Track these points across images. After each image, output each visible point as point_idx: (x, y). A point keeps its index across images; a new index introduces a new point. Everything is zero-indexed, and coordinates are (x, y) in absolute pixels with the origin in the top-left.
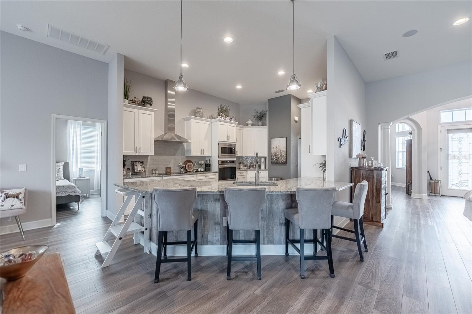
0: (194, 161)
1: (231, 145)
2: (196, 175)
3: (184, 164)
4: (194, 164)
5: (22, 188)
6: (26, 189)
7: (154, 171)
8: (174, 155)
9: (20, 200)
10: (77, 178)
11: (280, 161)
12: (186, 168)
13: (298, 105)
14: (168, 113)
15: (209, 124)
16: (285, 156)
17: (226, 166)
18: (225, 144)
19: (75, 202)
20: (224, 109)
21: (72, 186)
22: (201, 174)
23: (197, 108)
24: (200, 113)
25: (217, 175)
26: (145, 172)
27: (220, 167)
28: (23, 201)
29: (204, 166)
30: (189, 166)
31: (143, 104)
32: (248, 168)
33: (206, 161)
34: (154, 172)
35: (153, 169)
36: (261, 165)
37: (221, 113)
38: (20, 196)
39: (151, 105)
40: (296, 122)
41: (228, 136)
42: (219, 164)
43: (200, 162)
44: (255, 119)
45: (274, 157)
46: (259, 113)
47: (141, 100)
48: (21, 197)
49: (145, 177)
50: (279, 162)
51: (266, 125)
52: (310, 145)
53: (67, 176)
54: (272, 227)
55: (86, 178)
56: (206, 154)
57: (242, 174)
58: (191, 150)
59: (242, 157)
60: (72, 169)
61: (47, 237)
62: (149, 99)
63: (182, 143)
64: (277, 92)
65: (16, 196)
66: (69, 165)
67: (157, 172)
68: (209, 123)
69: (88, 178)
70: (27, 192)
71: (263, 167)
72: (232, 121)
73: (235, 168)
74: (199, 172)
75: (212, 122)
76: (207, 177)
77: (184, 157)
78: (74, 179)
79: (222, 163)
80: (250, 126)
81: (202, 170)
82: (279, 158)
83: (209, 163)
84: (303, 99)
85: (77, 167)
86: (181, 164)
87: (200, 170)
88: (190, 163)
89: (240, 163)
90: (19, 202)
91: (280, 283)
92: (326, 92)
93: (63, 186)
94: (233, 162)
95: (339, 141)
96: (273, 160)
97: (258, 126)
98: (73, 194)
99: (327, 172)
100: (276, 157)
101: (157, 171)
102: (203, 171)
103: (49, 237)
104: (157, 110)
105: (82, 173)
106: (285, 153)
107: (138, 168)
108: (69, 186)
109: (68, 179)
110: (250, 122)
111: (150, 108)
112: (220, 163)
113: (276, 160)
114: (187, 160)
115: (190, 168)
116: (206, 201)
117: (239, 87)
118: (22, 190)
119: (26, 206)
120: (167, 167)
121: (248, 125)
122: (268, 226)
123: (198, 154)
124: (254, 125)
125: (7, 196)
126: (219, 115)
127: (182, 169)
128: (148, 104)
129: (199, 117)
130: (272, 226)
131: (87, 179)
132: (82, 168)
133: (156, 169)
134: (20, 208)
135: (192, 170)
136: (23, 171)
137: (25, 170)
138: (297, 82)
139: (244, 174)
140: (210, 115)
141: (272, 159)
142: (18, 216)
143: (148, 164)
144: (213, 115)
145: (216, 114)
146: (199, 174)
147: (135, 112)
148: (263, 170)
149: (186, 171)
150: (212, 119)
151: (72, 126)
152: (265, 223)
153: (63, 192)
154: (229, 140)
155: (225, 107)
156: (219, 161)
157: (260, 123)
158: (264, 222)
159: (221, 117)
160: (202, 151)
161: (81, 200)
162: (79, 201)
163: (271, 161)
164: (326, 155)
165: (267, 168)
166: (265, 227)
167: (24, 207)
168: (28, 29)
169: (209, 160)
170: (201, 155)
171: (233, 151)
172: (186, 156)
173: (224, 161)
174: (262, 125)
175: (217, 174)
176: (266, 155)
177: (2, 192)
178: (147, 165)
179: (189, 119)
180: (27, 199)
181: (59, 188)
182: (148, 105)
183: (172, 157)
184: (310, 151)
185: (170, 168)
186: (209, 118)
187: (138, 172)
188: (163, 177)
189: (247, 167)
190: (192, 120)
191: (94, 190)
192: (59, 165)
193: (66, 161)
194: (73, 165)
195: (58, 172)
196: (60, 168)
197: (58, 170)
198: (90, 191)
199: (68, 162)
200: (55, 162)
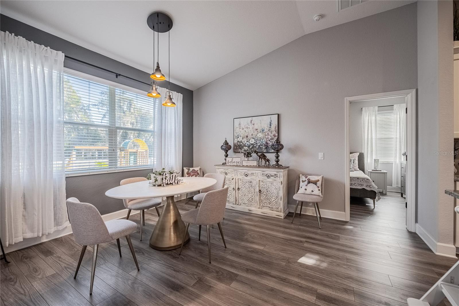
5: (320, 175)
6: (323, 176)
9: (318, 187)
10: (372, 170)
19: (371, 198)
21: (367, 179)
28: (320, 188)
38: (318, 182)
48: (319, 184)
53: (362, 167)
55: (382, 171)
60: (367, 160)
65: (315, 183)
66: (363, 155)
69: (385, 171)
70: (324, 180)
78: (369, 171)
85: (372, 158)
90: (317, 189)
93: (358, 178)
98: (368, 189)
105: (378, 166)
108: (363, 179)
109: (363, 170)
118: (320, 178)
119: (323, 194)
125: (309, 182)
131: (384, 173)
132: (378, 160)
134: (318, 195)
136: (322, 159)
137: (323, 159)
142: (317, 203)
151: (366, 114)
153: (358, 185)
161: (377, 198)
162: (375, 198)
167: (320, 194)
177: (306, 177)
180: (323, 187)
181: (354, 179)
191: (392, 186)
192: (354, 155)
193: (361, 152)
194: (367, 156)
195: (353, 162)
196: (355, 158)
197: (354, 160)
198: (387, 187)
199: (363, 152)
200: (348, 153)
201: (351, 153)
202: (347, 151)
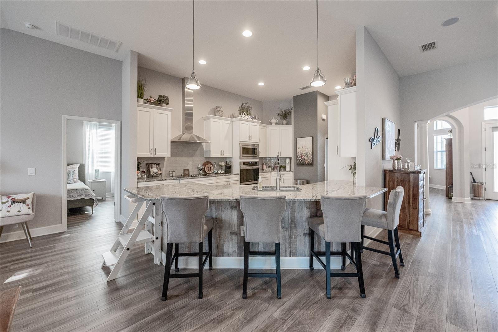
0: (214, 163)
1: (254, 145)
2: (215, 177)
3: (203, 166)
4: (213, 166)
5: (30, 193)
6: (34, 193)
7: (171, 173)
8: (192, 156)
9: (28, 205)
10: (93, 180)
11: (307, 162)
12: (205, 170)
13: (324, 103)
14: (186, 112)
15: (230, 124)
16: (312, 156)
17: (248, 167)
18: (247, 144)
19: (89, 206)
20: (246, 107)
21: (86, 189)
22: (221, 176)
23: (217, 107)
24: (220, 112)
25: (238, 178)
26: (161, 174)
27: (241, 169)
28: (30, 206)
29: (224, 168)
30: (208, 167)
31: (159, 103)
32: (272, 170)
33: (227, 162)
34: (171, 175)
35: (170, 172)
36: (286, 166)
37: (243, 111)
38: (27, 201)
39: (167, 104)
40: (323, 120)
41: (250, 136)
42: (240, 166)
43: (220, 164)
44: (279, 117)
45: (299, 157)
46: (283, 111)
47: (157, 99)
48: (29, 202)
49: (161, 180)
50: (305, 163)
51: (291, 124)
52: (337, 146)
53: (82, 178)
54: (295, 238)
55: (102, 180)
56: (226, 155)
57: (265, 176)
58: (210, 151)
59: (266, 158)
60: (88, 171)
61: (55, 245)
62: (165, 98)
63: (200, 143)
64: (303, 89)
65: (23, 202)
66: (84, 167)
67: (174, 175)
68: (229, 122)
69: (104, 180)
70: (35, 197)
71: (288, 168)
72: (254, 120)
73: (258, 170)
74: (218, 174)
75: (233, 122)
76: (227, 180)
77: (204, 158)
78: (89, 181)
79: (243, 165)
80: (274, 124)
81: (223, 171)
82: (305, 159)
83: (229, 164)
84: (330, 96)
85: (93, 168)
86: (200, 166)
87: (220, 172)
88: (209, 165)
89: (263, 164)
90: (27, 207)
91: (303, 303)
92: (355, 88)
93: (77, 190)
94: (256, 163)
95: (370, 141)
96: (299, 161)
97: (283, 124)
98: (87, 198)
99: (356, 175)
100: (302, 158)
101: (174, 173)
102: (223, 173)
103: (57, 244)
104: (174, 109)
105: (98, 174)
106: (312, 153)
107: (154, 171)
108: (82, 190)
109: (84, 181)
110: (274, 121)
111: (166, 107)
112: (242, 164)
113: (302, 161)
114: (206, 162)
115: (209, 170)
116: (221, 209)
117: (261, 84)
118: (30, 195)
119: (34, 211)
120: (184, 169)
121: (272, 124)
122: (290, 237)
123: (218, 155)
124: (279, 124)
125: (14, 202)
126: (240, 114)
127: (201, 171)
128: (164, 103)
129: (219, 116)
130: (295, 236)
131: (104, 182)
132: (98, 170)
133: (173, 171)
134: (28, 214)
135: (212, 172)
136: (32, 174)
137: (34, 174)
138: (322, 77)
139: (267, 176)
140: (231, 114)
141: (297, 160)
142: (26, 222)
143: (165, 166)
144: (235, 113)
145: (237, 113)
146: (219, 176)
147: (150, 112)
148: (288, 172)
149: (205, 174)
150: (233, 118)
151: (87, 127)
152: (287, 233)
153: (77, 196)
154: (251, 140)
155: (246, 106)
156: (240, 162)
157: (285, 122)
158: (285, 232)
159: (242, 115)
160: (222, 152)
161: (95, 204)
162: (93, 205)
163: (297, 162)
164: (356, 157)
165: (293, 170)
166: (287, 237)
167: (31, 212)
168: (36, 27)
169: (230, 161)
170: (221, 156)
171: (256, 151)
172: (205, 158)
173: (246, 162)
174: (287, 124)
175: (239, 176)
176: (291, 155)
177: (9, 198)
178: (163, 167)
179: (208, 118)
180: (35, 204)
181: (73, 191)
182: (164, 105)
183: (191, 158)
184: (338, 152)
185: (188, 170)
186: (230, 117)
187: (154, 175)
188: (180, 180)
189: (270, 169)
190: (212, 120)
191: (110, 192)
192: (74, 167)
193: (81, 163)
194: (88, 167)
195: (73, 174)
196: (75, 170)
197: (73, 172)
198: (106, 193)
199: (83, 163)
200: (66, 164)
201: (68, 165)
202: (64, 163)
